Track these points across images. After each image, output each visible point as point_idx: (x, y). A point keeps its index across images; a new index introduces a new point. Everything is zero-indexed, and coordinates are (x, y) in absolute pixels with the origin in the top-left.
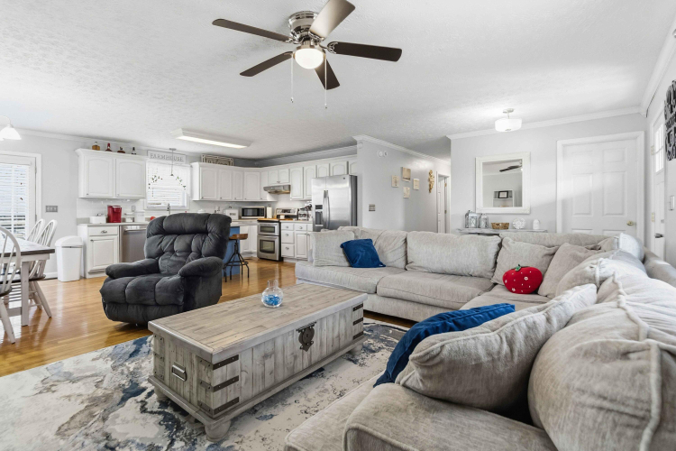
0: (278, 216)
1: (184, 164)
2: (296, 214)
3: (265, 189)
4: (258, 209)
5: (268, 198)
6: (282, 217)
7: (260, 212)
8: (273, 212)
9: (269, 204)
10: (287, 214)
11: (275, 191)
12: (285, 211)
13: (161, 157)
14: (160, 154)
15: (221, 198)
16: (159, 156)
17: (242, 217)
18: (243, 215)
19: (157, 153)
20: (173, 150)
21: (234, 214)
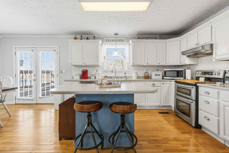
0: (198, 78)
1: (124, 43)
2: (221, 76)
3: (183, 53)
4: (178, 72)
5: (187, 61)
6: (202, 79)
7: (180, 74)
8: (192, 74)
9: (189, 66)
10: (207, 76)
11: (195, 54)
12: (205, 73)
13: (111, 41)
14: (111, 39)
15: (147, 63)
16: (110, 41)
17: (164, 78)
18: (165, 76)
19: (109, 39)
20: (116, 34)
21: (159, 75)
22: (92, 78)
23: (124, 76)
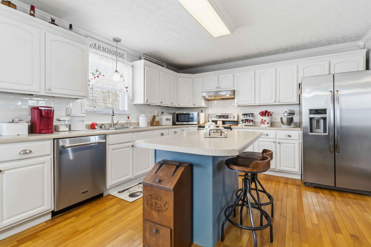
2: (236, 119)
5: (203, 103)
13: (101, 48)
14: (102, 45)
15: (162, 102)
16: (99, 48)
17: (177, 123)
18: (177, 121)
19: (98, 43)
20: (117, 41)
21: (169, 120)
22: (62, 128)
23: (126, 122)
